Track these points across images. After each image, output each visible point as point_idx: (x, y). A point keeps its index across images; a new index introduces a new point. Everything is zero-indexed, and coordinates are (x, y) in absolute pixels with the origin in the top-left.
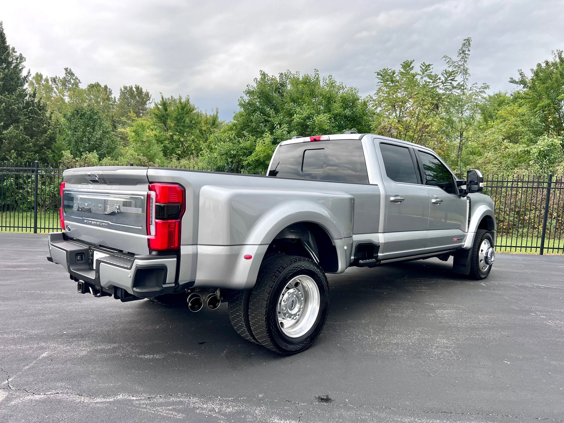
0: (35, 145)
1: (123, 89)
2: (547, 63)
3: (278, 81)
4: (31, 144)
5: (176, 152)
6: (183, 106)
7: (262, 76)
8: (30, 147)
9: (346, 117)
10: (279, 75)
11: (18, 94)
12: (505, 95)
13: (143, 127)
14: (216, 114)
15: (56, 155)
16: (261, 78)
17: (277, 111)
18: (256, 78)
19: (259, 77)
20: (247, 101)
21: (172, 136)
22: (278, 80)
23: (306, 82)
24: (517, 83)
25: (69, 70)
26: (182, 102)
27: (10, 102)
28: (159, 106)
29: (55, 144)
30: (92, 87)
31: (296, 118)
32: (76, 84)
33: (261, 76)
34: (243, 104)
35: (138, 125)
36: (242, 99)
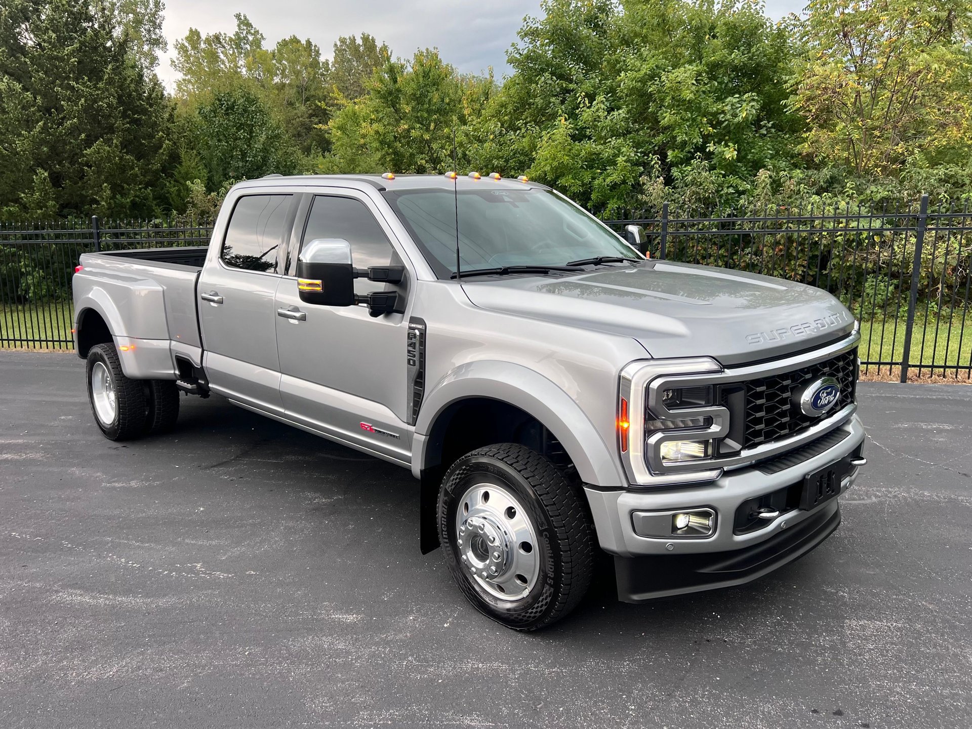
0: (145, 172)
1: (339, 43)
4: (137, 169)
6: (426, 70)
8: (136, 176)
9: (734, 68)
13: (355, 118)
14: (488, 80)
15: (182, 188)
20: (525, 52)
21: (407, 131)
25: (242, 18)
26: (424, 61)
27: (93, 96)
28: (383, 74)
29: (180, 167)
30: (284, 44)
31: (626, 80)
32: (257, 43)
34: (517, 60)
35: (346, 115)
36: (516, 48)
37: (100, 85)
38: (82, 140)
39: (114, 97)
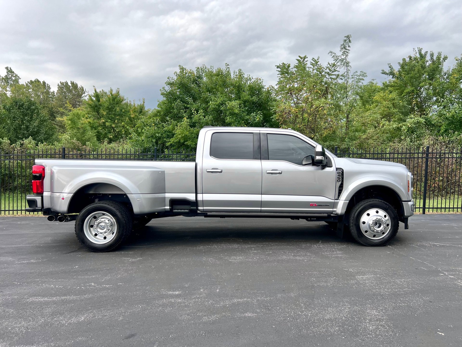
1: (60, 84)
2: (410, 58)
3: (196, 74)
5: (108, 137)
6: (114, 97)
7: (181, 70)
9: (253, 103)
10: (196, 69)
12: (376, 85)
13: (78, 116)
14: (142, 103)
16: (181, 72)
17: (195, 100)
18: (176, 72)
19: (178, 71)
20: (169, 91)
21: (104, 123)
23: (219, 74)
24: (387, 74)
25: (9, 69)
26: (113, 93)
28: (93, 98)
30: (31, 82)
31: (212, 105)
32: (16, 81)
33: (180, 70)
34: (165, 94)
35: (74, 114)
36: (164, 89)
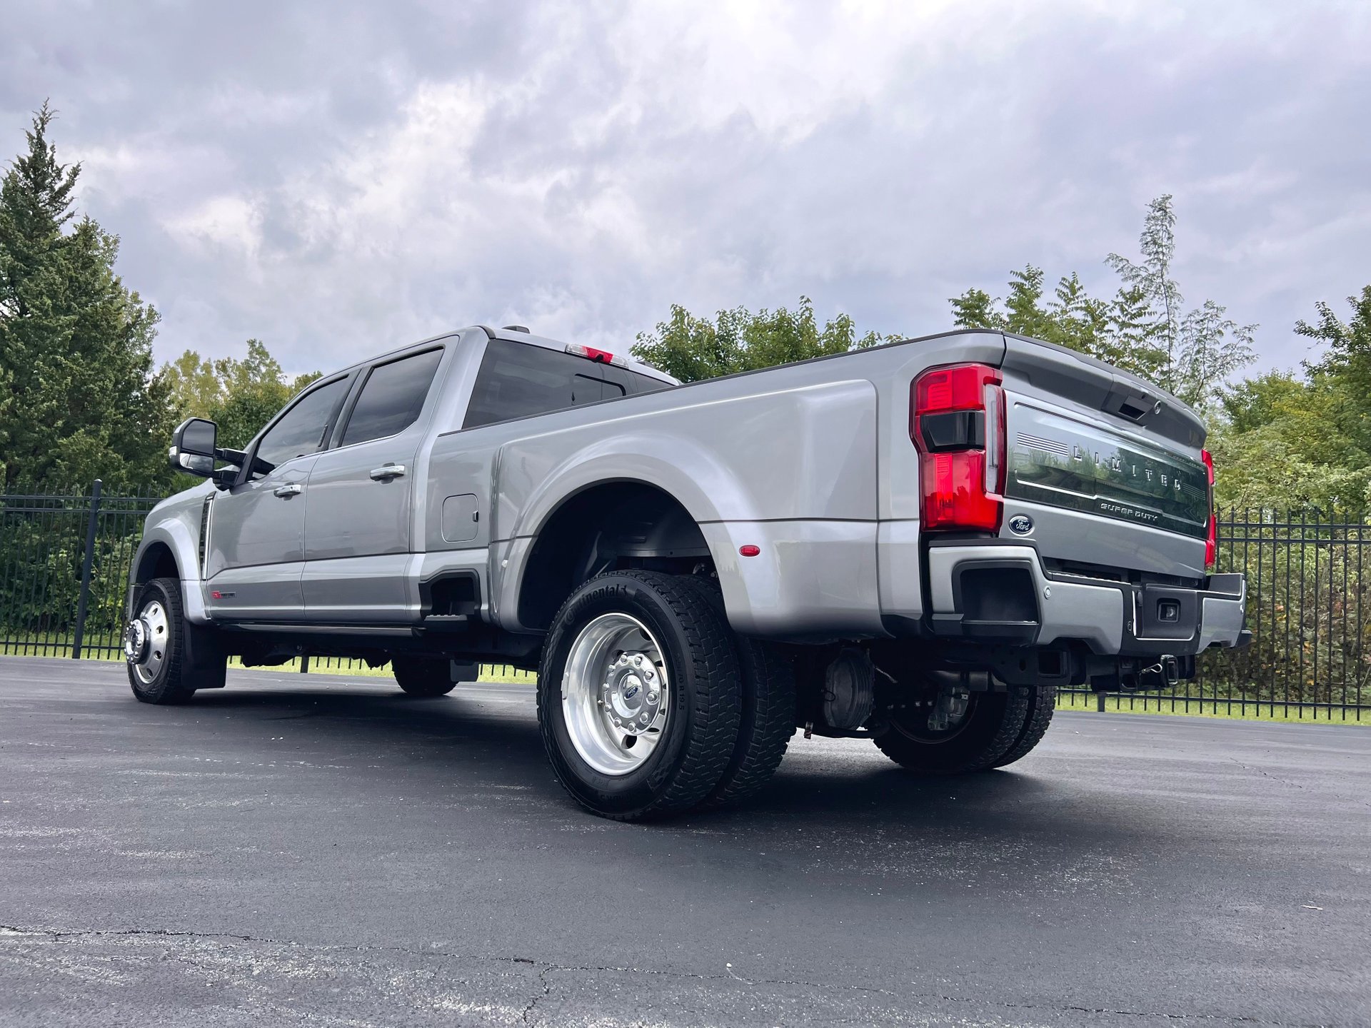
0: (132, 476)
4: (123, 471)
7: (677, 318)
8: (121, 480)
10: (718, 315)
11: (105, 359)
16: (674, 323)
18: (662, 323)
19: (669, 320)
22: (716, 328)
23: (782, 325)
24: (1317, 334)
25: (257, 345)
27: (84, 376)
30: (305, 380)
32: (271, 376)
33: (675, 317)
37: (96, 365)
38: (56, 428)
39: (111, 381)
